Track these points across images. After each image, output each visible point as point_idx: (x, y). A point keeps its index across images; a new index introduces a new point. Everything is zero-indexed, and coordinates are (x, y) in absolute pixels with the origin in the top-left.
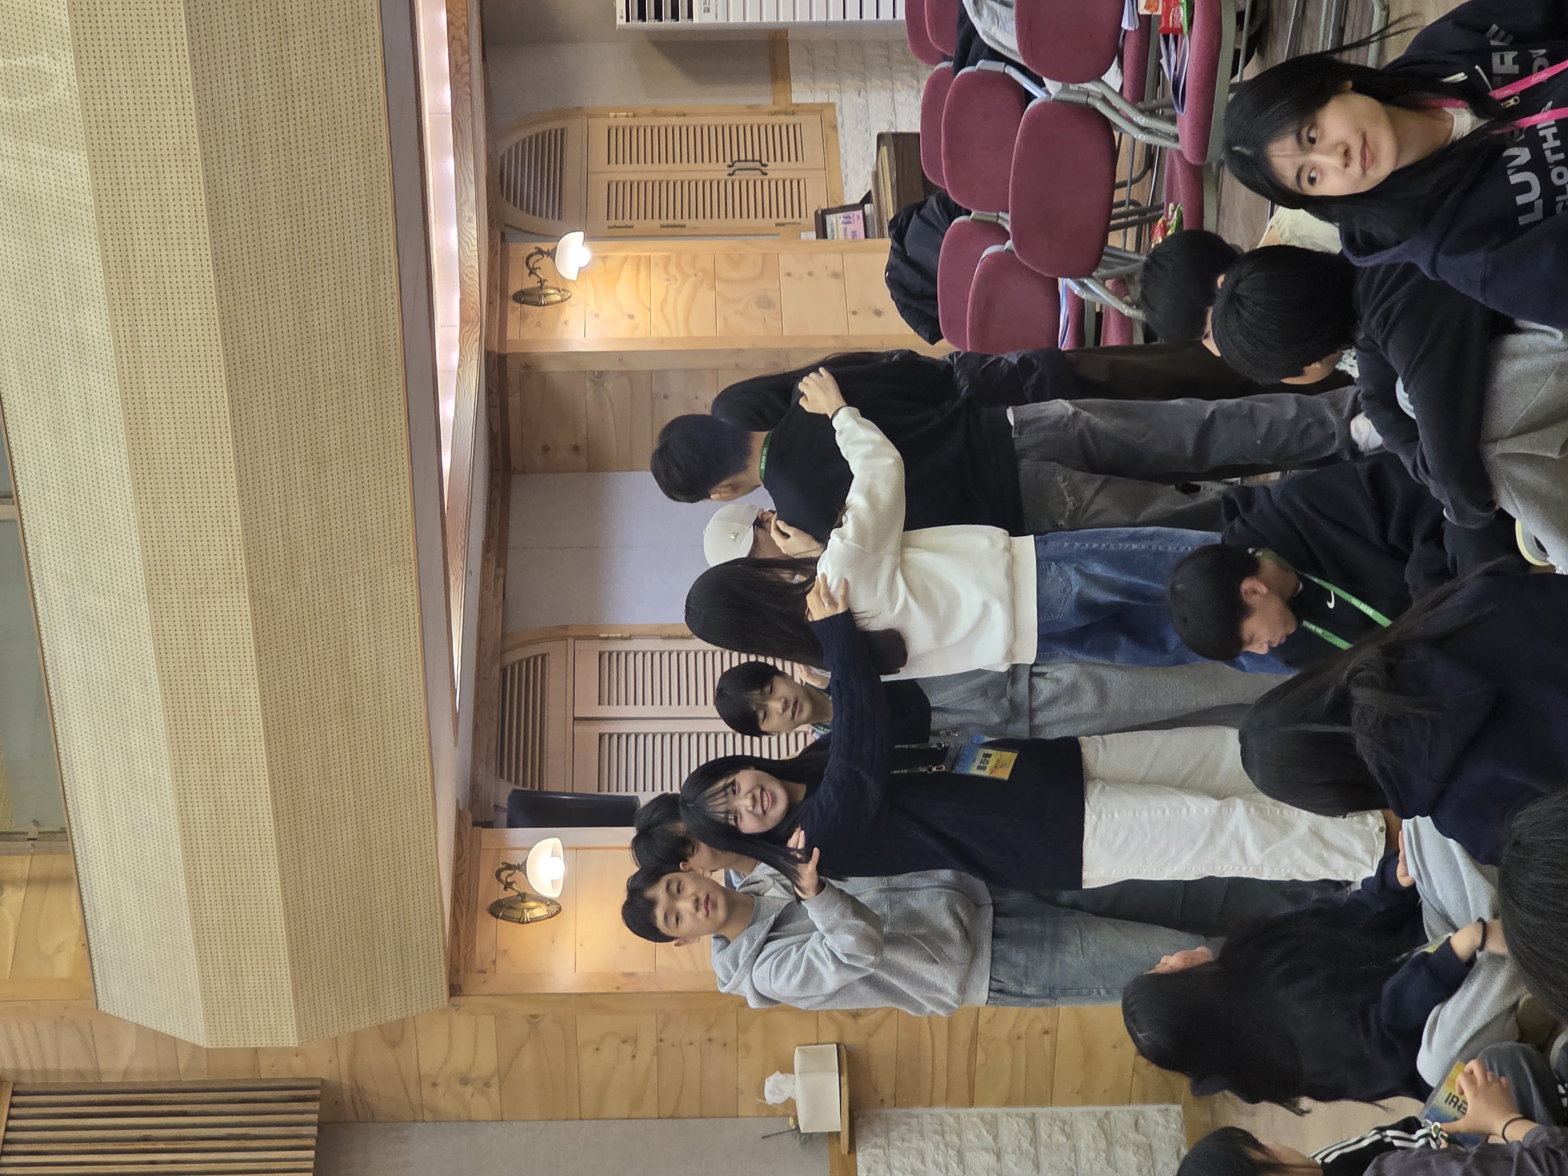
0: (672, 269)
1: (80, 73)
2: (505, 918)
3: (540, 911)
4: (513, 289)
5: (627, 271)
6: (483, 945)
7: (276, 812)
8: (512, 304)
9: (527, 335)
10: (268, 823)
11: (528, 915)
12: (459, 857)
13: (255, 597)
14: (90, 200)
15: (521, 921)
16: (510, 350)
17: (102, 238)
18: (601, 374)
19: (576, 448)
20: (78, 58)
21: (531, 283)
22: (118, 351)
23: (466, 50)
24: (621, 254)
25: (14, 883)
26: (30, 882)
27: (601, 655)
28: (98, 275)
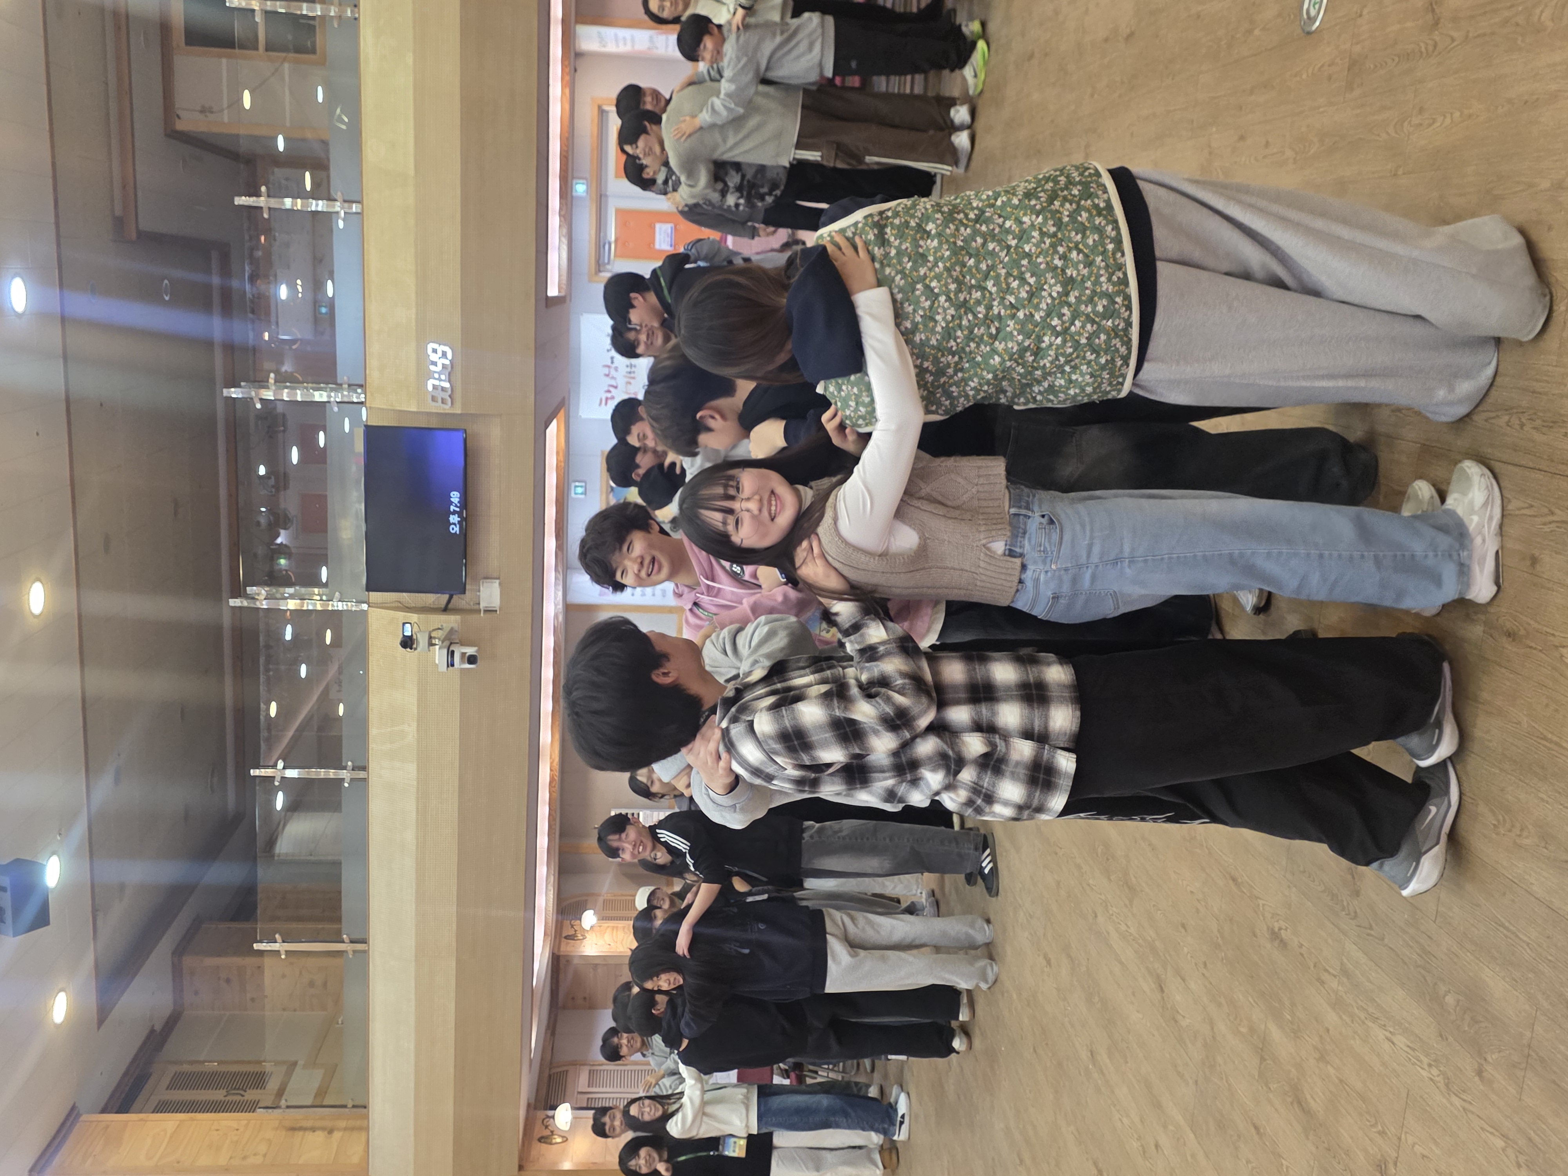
0: (626, 930)
1: (418, 730)
2: (545, 1142)
3: (559, 1140)
4: (564, 935)
5: (609, 930)
6: (534, 1153)
7: (455, 1066)
8: (563, 940)
9: (569, 949)
10: (452, 1070)
11: (554, 1141)
12: (527, 1119)
13: (458, 961)
14: (415, 783)
15: (551, 1144)
16: (562, 953)
17: (418, 799)
18: (597, 965)
19: (585, 998)
20: (418, 725)
21: (571, 932)
22: (417, 848)
23: (554, 820)
24: (606, 925)
25: (339, 1129)
26: (345, 1129)
27: (590, 1071)
28: (414, 814)
